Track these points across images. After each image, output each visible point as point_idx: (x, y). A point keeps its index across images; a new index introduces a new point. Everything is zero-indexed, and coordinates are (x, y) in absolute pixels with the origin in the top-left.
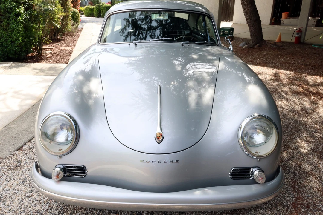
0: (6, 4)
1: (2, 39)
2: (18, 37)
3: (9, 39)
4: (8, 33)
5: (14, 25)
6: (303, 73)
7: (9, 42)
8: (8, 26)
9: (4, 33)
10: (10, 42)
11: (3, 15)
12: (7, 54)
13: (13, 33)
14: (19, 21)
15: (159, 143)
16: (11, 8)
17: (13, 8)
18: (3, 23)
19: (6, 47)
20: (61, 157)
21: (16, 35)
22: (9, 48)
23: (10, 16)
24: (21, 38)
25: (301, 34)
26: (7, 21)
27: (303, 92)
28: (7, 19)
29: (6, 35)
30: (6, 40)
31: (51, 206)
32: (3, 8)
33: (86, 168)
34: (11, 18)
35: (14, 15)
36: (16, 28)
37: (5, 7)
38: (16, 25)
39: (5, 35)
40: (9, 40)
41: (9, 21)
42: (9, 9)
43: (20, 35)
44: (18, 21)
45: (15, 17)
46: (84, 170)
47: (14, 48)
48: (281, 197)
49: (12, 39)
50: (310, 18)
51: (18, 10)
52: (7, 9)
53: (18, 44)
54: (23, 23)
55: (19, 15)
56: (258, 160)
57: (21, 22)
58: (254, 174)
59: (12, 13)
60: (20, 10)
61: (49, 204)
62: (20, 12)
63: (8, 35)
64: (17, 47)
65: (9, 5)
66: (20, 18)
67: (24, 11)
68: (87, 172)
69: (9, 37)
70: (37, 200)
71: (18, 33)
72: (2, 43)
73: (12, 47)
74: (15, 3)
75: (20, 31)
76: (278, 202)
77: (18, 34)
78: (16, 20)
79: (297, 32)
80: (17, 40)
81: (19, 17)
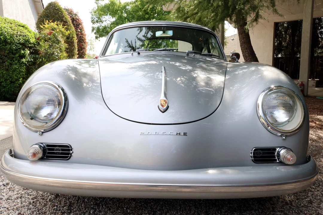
0: (11, 46)
1: (2, 79)
2: (19, 77)
3: (9, 79)
4: (9, 73)
5: (17, 66)
6: (313, 114)
7: (8, 82)
8: (11, 66)
9: (5, 73)
10: (10, 82)
11: (7, 56)
12: (4, 94)
13: (14, 73)
14: (23, 63)
15: (163, 112)
16: (16, 50)
17: (18, 50)
18: (6, 63)
19: (4, 87)
20: (42, 134)
21: (17, 75)
22: (7, 88)
23: (14, 57)
24: (22, 79)
25: (304, 87)
26: (10, 61)
27: (317, 127)
28: (10, 60)
29: (7, 75)
30: (6, 80)
31: (22, 213)
32: (8, 49)
33: (71, 147)
34: (14, 59)
35: (18, 56)
36: (18, 69)
37: (10, 48)
38: (18, 65)
39: (5, 74)
40: (9, 81)
41: (12, 62)
42: (14, 50)
43: (21, 76)
44: (21, 62)
45: (18, 58)
46: (69, 150)
47: (13, 89)
48: (315, 207)
49: (12, 79)
50: (309, 79)
51: (22, 52)
52: (12, 50)
53: (18, 84)
54: (26, 65)
55: (23, 56)
56: (284, 137)
57: (24, 63)
58: (281, 155)
59: (17, 54)
60: (25, 52)
61: (19, 211)
62: (24, 54)
63: (8, 75)
64: (16, 87)
65: (15, 47)
66: (24, 60)
67: (29, 54)
68: (73, 153)
69: (10, 77)
70: (5, 208)
71: (20, 73)
72: (1, 82)
73: (11, 87)
74: (21, 45)
75: (22, 72)
76: (313, 212)
77: (19, 75)
78: (19, 61)
79: (299, 85)
80: (17, 81)
81: (22, 59)
